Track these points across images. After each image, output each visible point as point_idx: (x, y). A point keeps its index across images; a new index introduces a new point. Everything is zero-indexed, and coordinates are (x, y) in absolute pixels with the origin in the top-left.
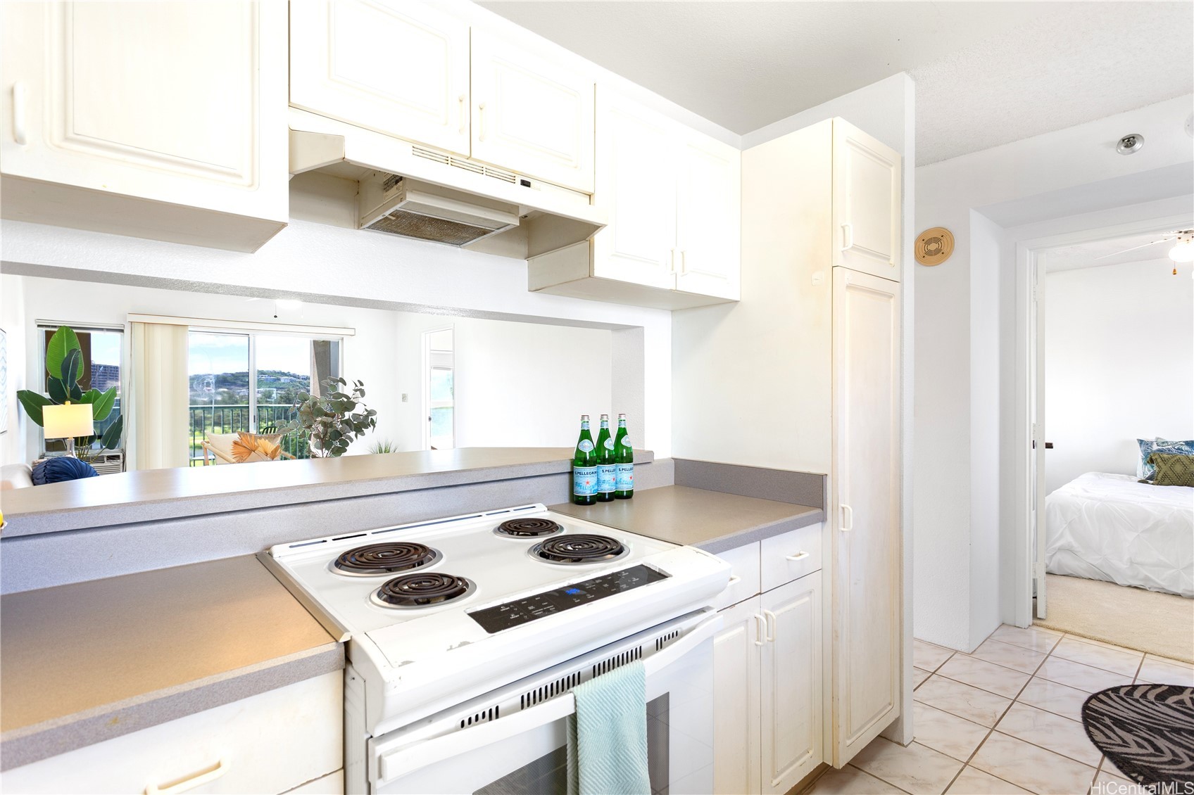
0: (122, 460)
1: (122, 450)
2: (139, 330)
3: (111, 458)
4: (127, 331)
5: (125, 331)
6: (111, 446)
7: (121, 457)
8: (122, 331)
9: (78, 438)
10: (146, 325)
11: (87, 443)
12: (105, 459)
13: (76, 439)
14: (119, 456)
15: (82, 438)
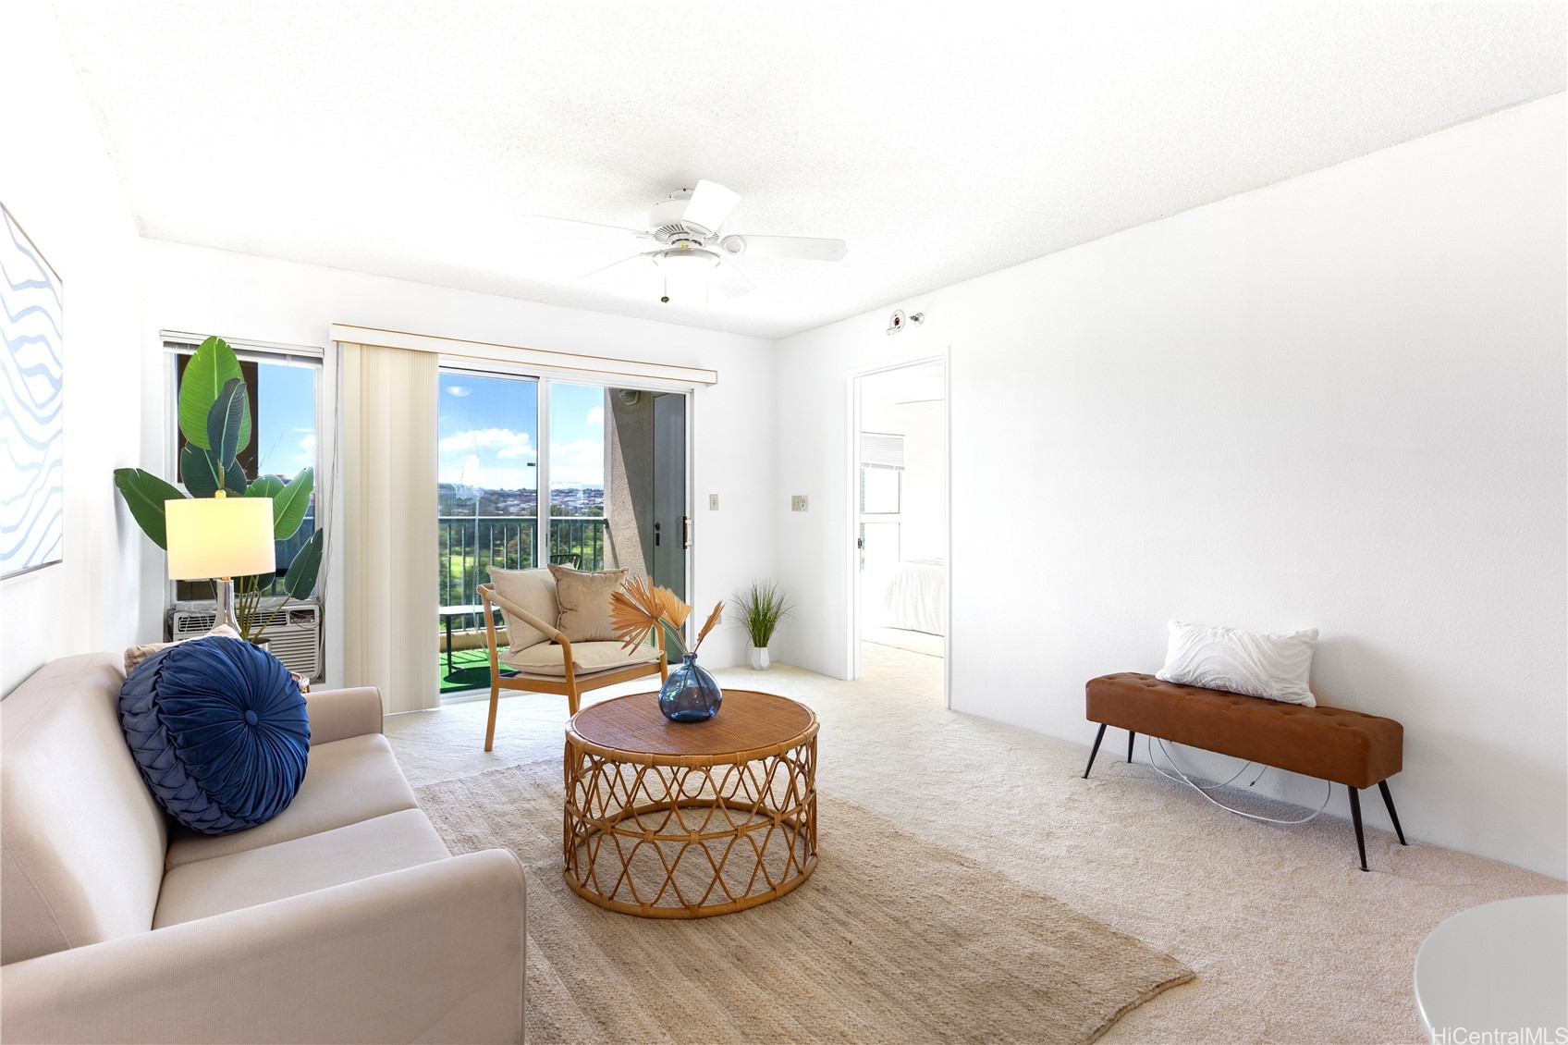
0: (317, 620)
1: (318, 598)
2: (351, 356)
3: (298, 615)
4: (329, 360)
5: (324, 361)
6: (301, 593)
7: (317, 613)
8: (319, 360)
9: (239, 578)
10: (365, 348)
11: (256, 586)
12: (288, 617)
13: (236, 580)
14: (312, 612)
15: (247, 579)
